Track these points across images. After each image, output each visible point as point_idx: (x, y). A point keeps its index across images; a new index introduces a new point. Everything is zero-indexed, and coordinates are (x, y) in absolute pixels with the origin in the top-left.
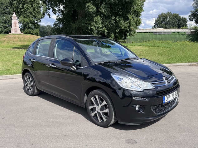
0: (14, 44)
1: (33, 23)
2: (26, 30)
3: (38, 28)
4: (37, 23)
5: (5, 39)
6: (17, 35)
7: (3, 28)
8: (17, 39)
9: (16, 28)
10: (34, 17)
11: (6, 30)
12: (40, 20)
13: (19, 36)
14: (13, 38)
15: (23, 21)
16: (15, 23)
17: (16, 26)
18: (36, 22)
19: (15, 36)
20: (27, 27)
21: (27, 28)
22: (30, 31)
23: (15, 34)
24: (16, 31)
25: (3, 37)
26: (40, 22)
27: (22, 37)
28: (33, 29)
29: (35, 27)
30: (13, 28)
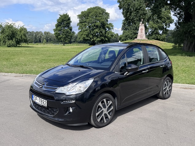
1: (162, 28)
2: (154, 36)
3: (166, 33)
4: (166, 28)
7: (133, 34)
10: (164, 22)
11: (135, 36)
12: (170, 26)
15: (152, 27)
16: (142, 29)
17: (142, 32)
18: (165, 27)
20: (155, 32)
21: (155, 34)
22: (157, 37)
23: (140, 40)
26: (169, 27)
28: (160, 35)
29: (163, 33)
30: (139, 34)
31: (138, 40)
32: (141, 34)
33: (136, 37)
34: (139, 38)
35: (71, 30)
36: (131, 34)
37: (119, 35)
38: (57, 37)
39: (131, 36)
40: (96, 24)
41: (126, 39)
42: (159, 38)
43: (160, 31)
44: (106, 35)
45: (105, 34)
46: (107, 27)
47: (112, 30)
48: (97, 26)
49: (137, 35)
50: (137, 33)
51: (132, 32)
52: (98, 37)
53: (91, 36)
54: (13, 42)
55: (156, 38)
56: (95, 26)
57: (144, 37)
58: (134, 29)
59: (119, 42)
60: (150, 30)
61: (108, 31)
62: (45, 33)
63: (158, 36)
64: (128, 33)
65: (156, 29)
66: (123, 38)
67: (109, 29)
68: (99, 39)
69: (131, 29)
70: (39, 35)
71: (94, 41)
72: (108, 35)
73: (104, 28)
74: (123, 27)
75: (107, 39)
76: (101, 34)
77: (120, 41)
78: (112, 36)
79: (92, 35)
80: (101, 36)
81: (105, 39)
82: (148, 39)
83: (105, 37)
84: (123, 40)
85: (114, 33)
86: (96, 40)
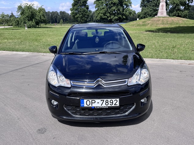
0: (156, 26)
1: (184, 4)
3: (188, 9)
4: (188, 4)
5: (150, 22)
6: (162, 18)
7: (153, 11)
8: (160, 22)
9: (163, 10)
11: (155, 13)
13: (164, 18)
14: (157, 20)
15: (173, 3)
16: (162, 6)
17: (162, 9)
18: (187, 2)
19: (160, 19)
20: (176, 8)
21: (176, 10)
22: (178, 13)
23: (161, 17)
24: (162, 14)
25: (149, 20)
26: (191, 3)
27: (166, 20)
28: (182, 11)
29: (185, 9)
30: (160, 11)
31: (159, 17)
32: (162, 10)
33: (156, 14)
34: (159, 15)
35: (88, 8)
36: (151, 11)
38: (74, 16)
39: (151, 13)
40: (113, 1)
41: (145, 17)
42: (180, 15)
43: (182, 7)
44: (124, 13)
45: (123, 11)
46: (125, 4)
47: (130, 7)
48: (114, 4)
50: (157, 10)
51: (151, 9)
52: (115, 16)
53: (108, 15)
54: (33, 23)
55: (177, 15)
56: (112, 3)
57: (165, 14)
58: (153, 6)
59: (137, 20)
60: (171, 7)
61: (126, 8)
62: (61, 12)
63: (180, 13)
64: (147, 10)
65: (177, 5)
66: (141, 16)
67: (127, 6)
68: (116, 17)
69: (150, 6)
70: (55, 15)
71: (111, 19)
72: (126, 13)
73: (122, 5)
74: (142, 3)
75: (124, 17)
76: (119, 12)
78: (130, 13)
79: (109, 13)
80: (118, 14)
81: (123, 17)
82: (169, 16)
83: (123, 15)
84: (142, 18)
85: (132, 10)
86: (114, 18)
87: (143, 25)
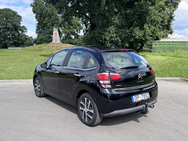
0: (52, 52)
1: (74, 34)
2: (67, 40)
3: (77, 38)
4: (77, 34)
5: (45, 47)
6: (56, 45)
7: (48, 38)
8: (55, 48)
9: (57, 38)
10: (75, 28)
11: (50, 39)
12: (80, 31)
13: (58, 45)
14: (52, 46)
15: (65, 32)
16: (56, 34)
17: (56, 37)
18: (76, 33)
19: (54, 45)
20: (68, 37)
21: (68, 38)
22: (70, 41)
23: (55, 44)
24: (56, 41)
25: (44, 46)
26: (79, 33)
27: (60, 46)
28: (73, 39)
29: (75, 38)
30: (54, 38)
31: (53, 43)
32: (55, 38)
33: (51, 41)
34: (53, 41)
36: (46, 38)
37: (34, 38)
39: (47, 40)
40: (7, 26)
41: (42, 43)
42: (72, 42)
43: (72, 36)
44: (20, 38)
45: (19, 36)
46: (20, 30)
47: (26, 32)
48: (9, 29)
49: (52, 39)
50: (52, 37)
51: (46, 36)
52: (10, 40)
53: (2, 39)
55: (69, 42)
56: (6, 28)
57: (59, 41)
58: (48, 33)
60: (63, 35)
61: (21, 33)
63: (71, 41)
64: (42, 37)
65: (68, 34)
66: (38, 42)
67: (23, 31)
68: (12, 42)
69: (45, 33)
71: (6, 44)
72: (22, 38)
73: (17, 31)
74: (37, 30)
75: (20, 42)
76: (14, 37)
77: (35, 45)
78: (26, 39)
79: (3, 37)
80: (13, 38)
81: (18, 42)
82: (63, 43)
83: (19, 40)
84: (38, 44)
85: (27, 36)
86: (9, 43)
87: (39, 50)
